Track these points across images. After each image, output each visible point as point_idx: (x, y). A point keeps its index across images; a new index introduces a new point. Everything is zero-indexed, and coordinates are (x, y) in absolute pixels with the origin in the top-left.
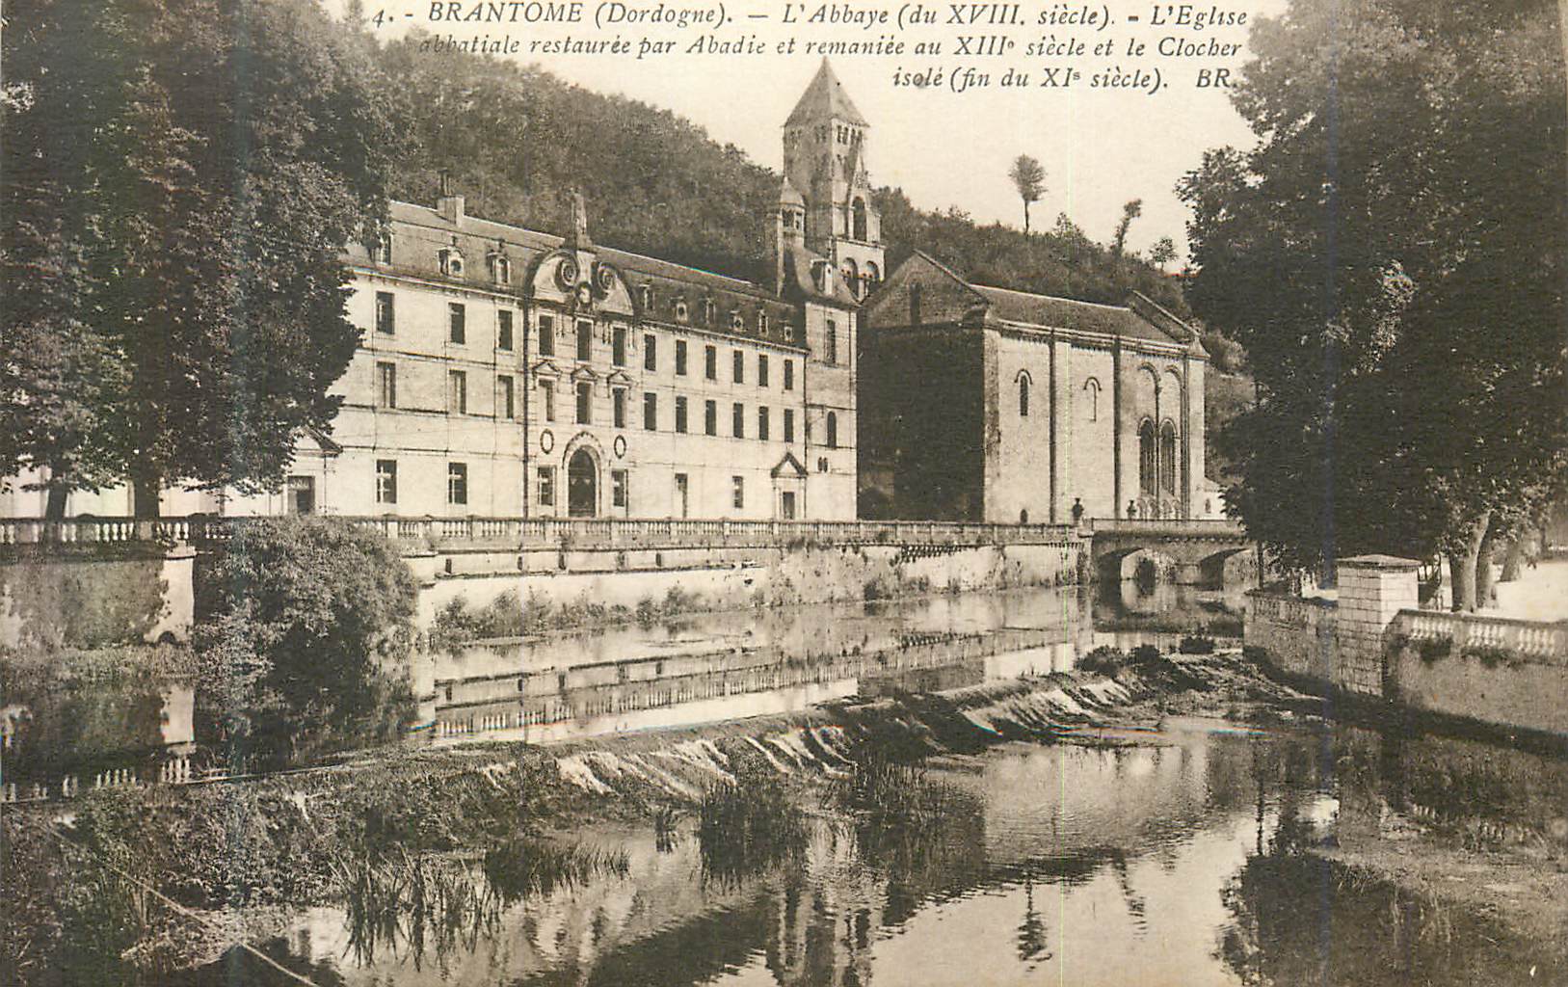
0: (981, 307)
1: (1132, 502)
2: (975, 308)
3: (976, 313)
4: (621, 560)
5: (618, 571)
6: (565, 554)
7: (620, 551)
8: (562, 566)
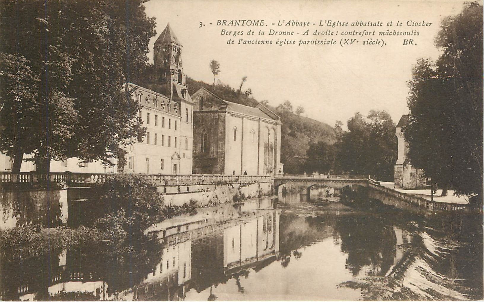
0: (225, 106)
1: (280, 169)
2: (222, 106)
3: (223, 108)
4: (179, 189)
5: (178, 194)
6: (166, 187)
7: (179, 186)
8: (165, 191)
